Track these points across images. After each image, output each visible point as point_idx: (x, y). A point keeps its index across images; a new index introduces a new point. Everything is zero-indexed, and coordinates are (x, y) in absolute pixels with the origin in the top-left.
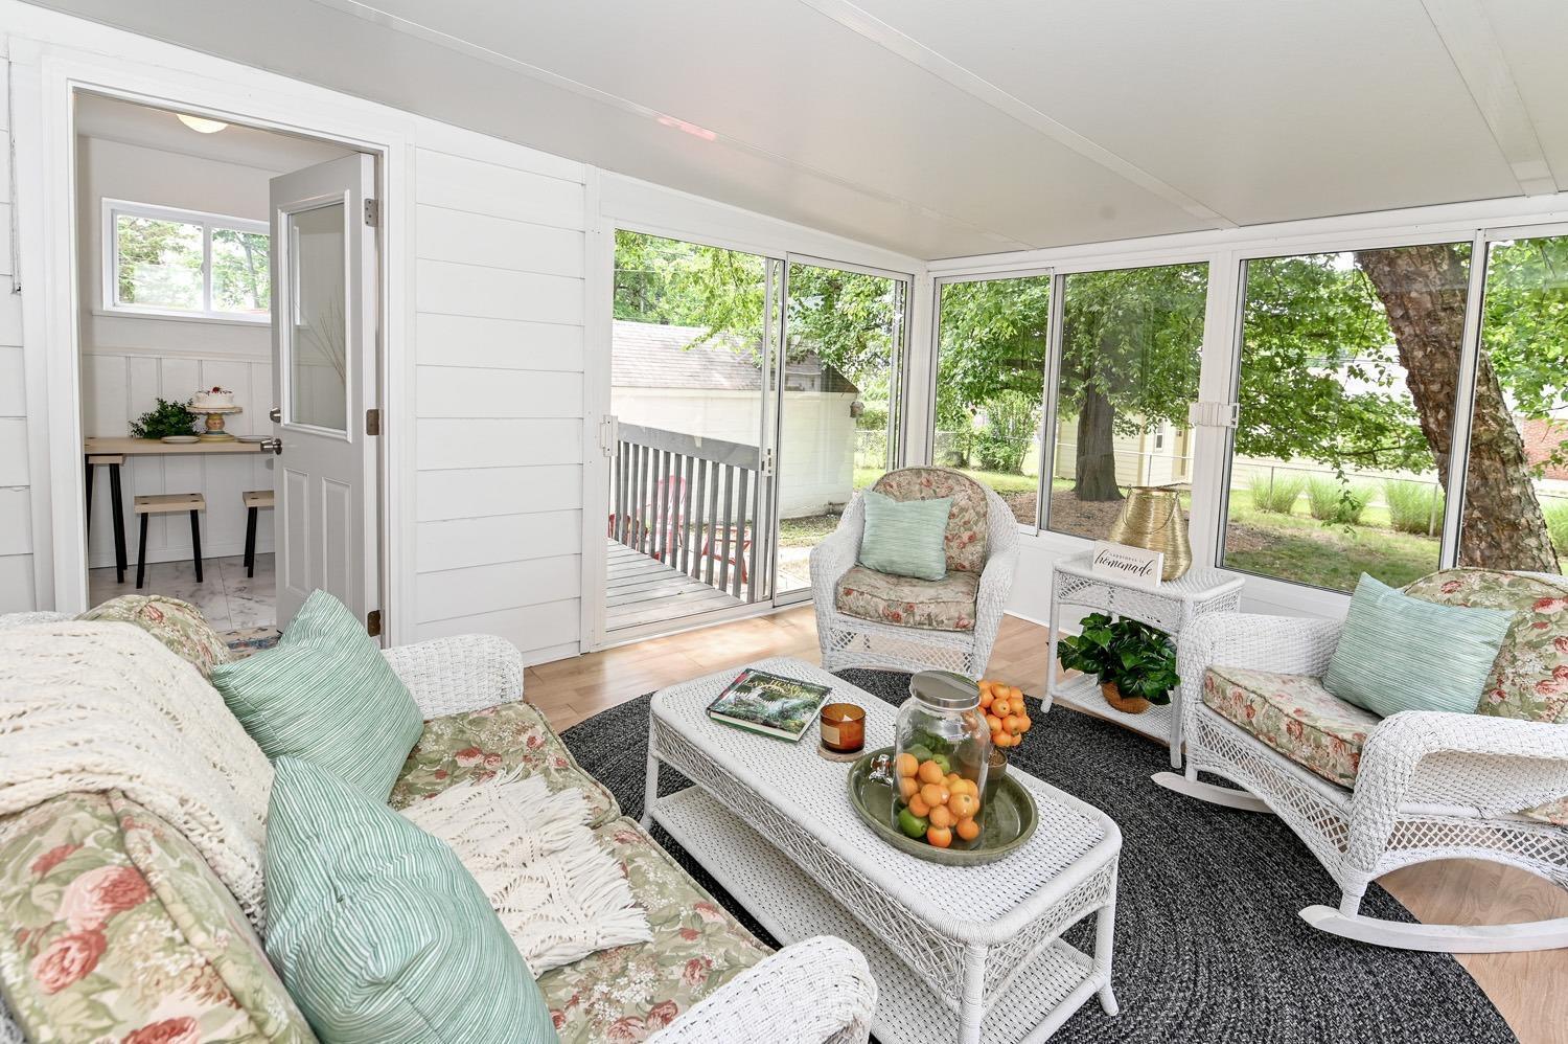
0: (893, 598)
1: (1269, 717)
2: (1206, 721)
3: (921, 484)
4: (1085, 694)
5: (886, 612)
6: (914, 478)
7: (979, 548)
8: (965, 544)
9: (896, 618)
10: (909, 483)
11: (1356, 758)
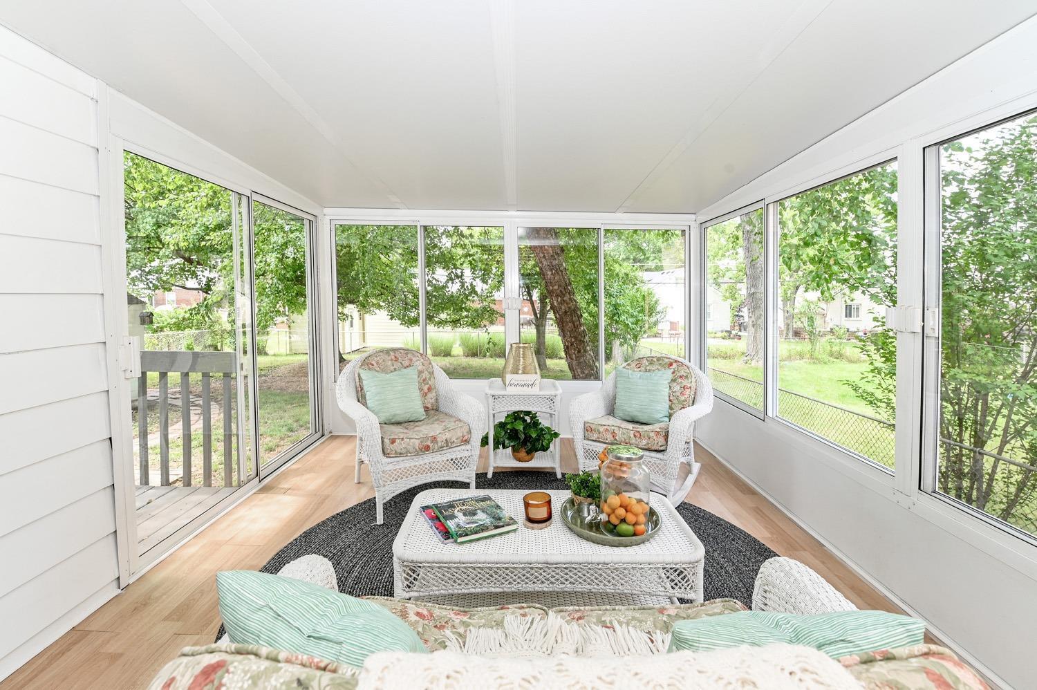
0: (422, 436)
1: (624, 434)
2: (587, 447)
3: (392, 360)
4: (505, 459)
5: (421, 447)
6: (386, 357)
7: (434, 394)
8: (426, 393)
9: (427, 448)
10: (384, 361)
11: (666, 437)
